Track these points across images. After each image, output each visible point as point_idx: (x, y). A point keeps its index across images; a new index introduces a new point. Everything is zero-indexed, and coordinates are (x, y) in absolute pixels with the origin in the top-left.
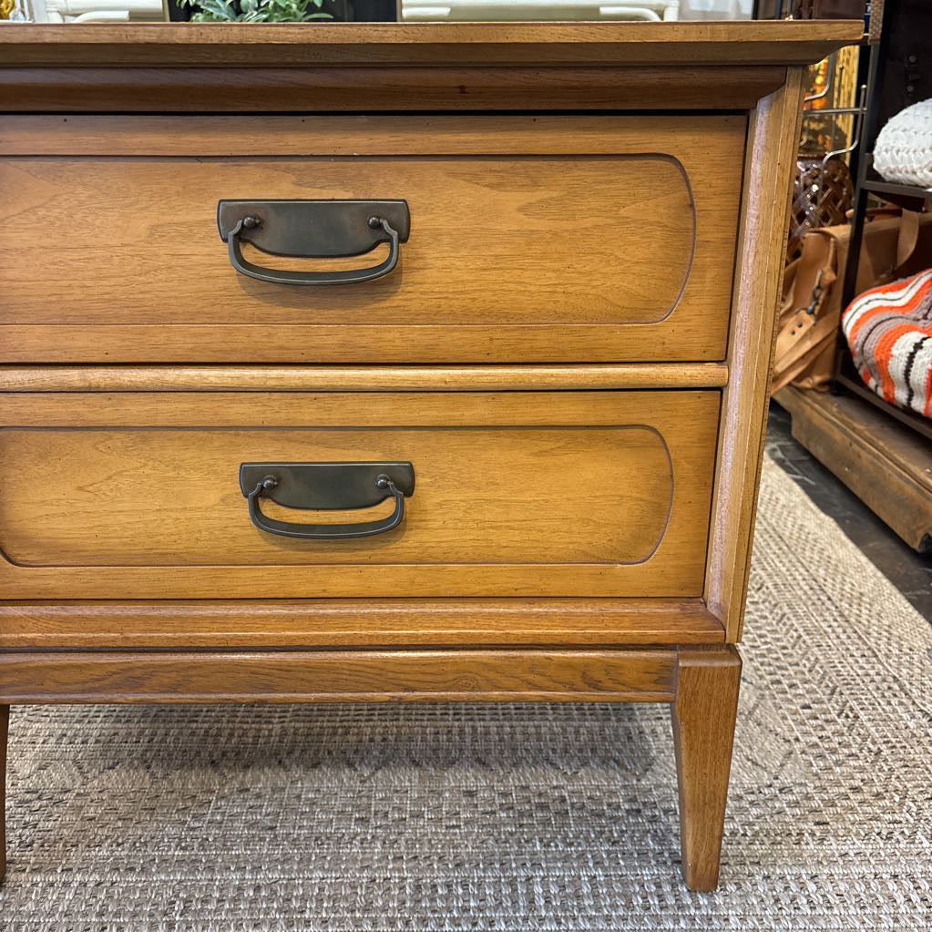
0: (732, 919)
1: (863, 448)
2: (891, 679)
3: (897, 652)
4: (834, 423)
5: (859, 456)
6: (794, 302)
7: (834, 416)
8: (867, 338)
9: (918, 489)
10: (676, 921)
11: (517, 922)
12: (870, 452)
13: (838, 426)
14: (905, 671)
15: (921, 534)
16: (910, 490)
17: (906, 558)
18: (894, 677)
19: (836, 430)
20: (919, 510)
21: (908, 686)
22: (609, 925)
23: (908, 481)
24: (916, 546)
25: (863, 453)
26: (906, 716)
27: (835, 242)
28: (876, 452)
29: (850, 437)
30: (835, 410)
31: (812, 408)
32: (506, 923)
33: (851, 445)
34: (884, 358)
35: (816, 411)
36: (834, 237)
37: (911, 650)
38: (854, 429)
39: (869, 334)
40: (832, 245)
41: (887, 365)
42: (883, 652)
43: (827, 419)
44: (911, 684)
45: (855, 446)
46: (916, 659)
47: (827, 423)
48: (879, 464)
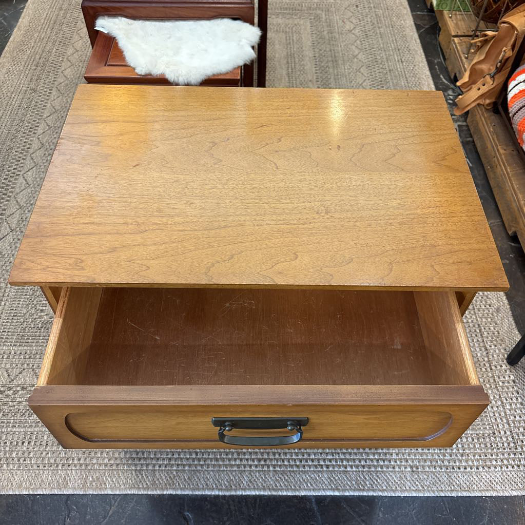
0: (394, 454)
1: (500, 166)
2: (477, 326)
3: (484, 307)
4: (489, 137)
5: (497, 167)
6: (485, 57)
7: (490, 133)
8: (517, 112)
9: (518, 209)
10: (374, 455)
11: (318, 455)
12: (502, 170)
13: (491, 142)
14: (484, 320)
15: (513, 229)
16: (514, 205)
17: (504, 235)
18: (479, 325)
19: (489, 142)
20: (516, 218)
21: (483, 330)
22: (351, 456)
23: (514, 200)
24: (510, 233)
25: (498, 166)
26: (478, 349)
27: (517, 34)
28: (505, 173)
29: (496, 154)
30: (492, 130)
31: (480, 117)
32: (314, 455)
33: (494, 157)
34: (522, 130)
35: (482, 121)
36: (517, 31)
37: (490, 306)
38: (498, 150)
39: (519, 110)
40: (515, 35)
41: (523, 134)
42: (477, 307)
43: (487, 132)
44: (485, 329)
45: (495, 159)
46: (491, 312)
47: (486, 134)
48: (505, 180)
